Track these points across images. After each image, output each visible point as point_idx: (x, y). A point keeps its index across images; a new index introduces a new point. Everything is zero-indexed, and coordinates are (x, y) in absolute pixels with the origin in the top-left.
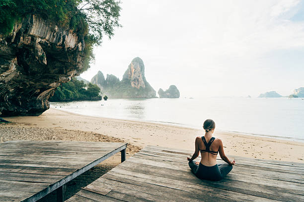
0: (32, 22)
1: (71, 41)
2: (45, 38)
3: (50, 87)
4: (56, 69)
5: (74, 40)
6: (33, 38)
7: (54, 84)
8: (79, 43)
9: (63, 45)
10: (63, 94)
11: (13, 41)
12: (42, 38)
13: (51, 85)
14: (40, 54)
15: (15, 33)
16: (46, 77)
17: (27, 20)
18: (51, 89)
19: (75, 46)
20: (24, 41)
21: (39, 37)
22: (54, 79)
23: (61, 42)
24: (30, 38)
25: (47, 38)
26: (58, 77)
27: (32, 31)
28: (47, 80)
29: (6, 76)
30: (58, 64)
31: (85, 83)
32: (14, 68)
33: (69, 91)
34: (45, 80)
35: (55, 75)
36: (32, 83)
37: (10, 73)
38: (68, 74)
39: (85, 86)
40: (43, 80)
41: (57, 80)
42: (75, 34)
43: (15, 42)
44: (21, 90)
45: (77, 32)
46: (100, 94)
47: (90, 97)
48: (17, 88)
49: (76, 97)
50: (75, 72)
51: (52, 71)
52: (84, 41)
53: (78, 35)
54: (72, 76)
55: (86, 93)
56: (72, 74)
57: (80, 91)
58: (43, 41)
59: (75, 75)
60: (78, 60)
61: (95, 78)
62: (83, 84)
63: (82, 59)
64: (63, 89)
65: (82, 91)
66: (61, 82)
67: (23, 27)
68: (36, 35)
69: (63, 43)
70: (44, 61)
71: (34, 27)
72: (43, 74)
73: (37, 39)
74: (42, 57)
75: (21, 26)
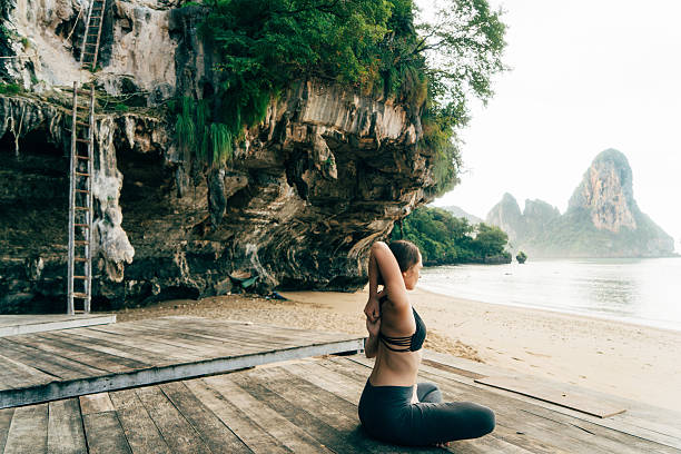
0: (305, 97)
1: (390, 124)
2: (333, 125)
3: (370, 232)
4: (375, 190)
5: (399, 121)
6: (310, 128)
7: (376, 224)
8: (408, 125)
9: (372, 133)
11: (270, 137)
12: (327, 125)
13: (371, 226)
14: (323, 158)
15: (273, 121)
16: (359, 209)
17: (297, 94)
18: (375, 235)
19: (402, 134)
20: (294, 135)
21: (322, 124)
22: (375, 212)
23: (367, 129)
24: (305, 127)
25: (338, 124)
26: (382, 207)
27: (307, 114)
28: (362, 215)
29: (279, 210)
30: (378, 180)
31: (470, 224)
32: (288, 192)
33: (434, 243)
34: (357, 215)
35: (376, 203)
36: (335, 222)
37: (285, 203)
38: (403, 199)
39: (471, 229)
40: (353, 215)
41: (380, 215)
42: (399, 108)
43: (275, 140)
44: (317, 238)
45: (404, 102)
46: (506, 248)
47: (483, 255)
48: (309, 235)
49: (451, 256)
50: (420, 193)
51: (368, 195)
52: (418, 119)
53: (405, 109)
54: (412, 203)
55: (475, 246)
56: (413, 198)
57: (458, 242)
58: (332, 130)
59: (422, 200)
60: (416, 166)
61: (495, 211)
62: (465, 225)
63: (427, 164)
64: (421, 238)
65: (463, 242)
66: (390, 219)
67: (289, 109)
68: (316, 121)
69: (372, 129)
70: (330, 173)
71: (310, 106)
72: (351, 202)
73: (319, 128)
74: (327, 165)
75: (284, 108)
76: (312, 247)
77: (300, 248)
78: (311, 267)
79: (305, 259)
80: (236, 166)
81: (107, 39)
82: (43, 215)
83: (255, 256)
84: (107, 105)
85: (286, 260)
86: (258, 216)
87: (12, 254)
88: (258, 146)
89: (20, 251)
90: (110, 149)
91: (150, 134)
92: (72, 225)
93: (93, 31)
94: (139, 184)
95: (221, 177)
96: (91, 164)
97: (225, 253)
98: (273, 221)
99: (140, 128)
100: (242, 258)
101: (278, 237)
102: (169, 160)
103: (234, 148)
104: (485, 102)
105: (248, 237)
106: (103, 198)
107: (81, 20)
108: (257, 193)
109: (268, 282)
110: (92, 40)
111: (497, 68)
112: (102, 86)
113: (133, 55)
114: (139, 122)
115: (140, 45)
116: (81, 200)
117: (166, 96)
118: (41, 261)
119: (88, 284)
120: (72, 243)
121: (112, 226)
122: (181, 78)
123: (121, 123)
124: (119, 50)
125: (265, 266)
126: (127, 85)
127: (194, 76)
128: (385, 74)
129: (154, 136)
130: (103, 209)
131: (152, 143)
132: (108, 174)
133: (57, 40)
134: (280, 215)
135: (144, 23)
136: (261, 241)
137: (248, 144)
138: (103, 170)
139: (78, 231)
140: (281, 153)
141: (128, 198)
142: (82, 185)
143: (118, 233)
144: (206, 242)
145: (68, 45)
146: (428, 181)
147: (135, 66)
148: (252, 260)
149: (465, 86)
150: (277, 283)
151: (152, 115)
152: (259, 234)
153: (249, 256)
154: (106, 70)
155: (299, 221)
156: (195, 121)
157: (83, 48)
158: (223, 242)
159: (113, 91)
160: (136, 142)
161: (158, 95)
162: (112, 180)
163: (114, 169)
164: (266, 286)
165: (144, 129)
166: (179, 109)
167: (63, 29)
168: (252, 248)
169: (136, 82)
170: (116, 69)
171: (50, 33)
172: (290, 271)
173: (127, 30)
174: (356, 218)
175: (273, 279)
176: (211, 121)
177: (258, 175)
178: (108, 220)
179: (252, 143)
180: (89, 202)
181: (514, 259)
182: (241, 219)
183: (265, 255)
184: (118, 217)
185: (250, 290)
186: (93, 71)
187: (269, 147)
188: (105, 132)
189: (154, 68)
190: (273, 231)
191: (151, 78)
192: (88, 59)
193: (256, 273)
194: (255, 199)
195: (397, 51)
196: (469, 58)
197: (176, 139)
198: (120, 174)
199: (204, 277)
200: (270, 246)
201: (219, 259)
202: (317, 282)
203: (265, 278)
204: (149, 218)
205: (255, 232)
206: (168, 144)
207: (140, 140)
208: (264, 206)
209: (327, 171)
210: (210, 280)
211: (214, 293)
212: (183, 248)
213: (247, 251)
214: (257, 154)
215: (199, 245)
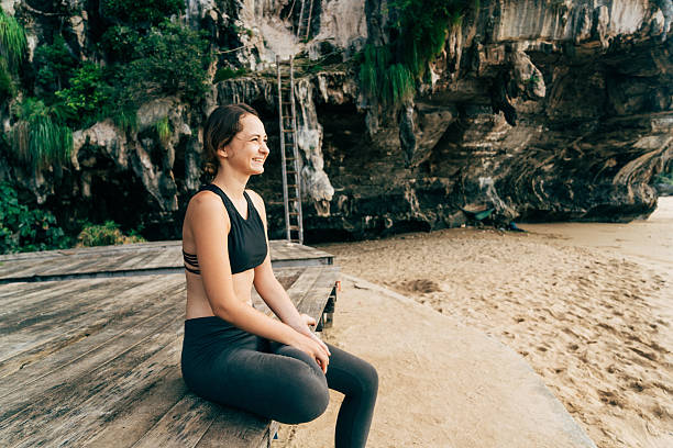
0: (497, 13)
1: (623, 17)
2: (538, 36)
5: (637, 10)
6: (509, 46)
8: (653, 10)
9: (594, 34)
12: (530, 39)
14: (525, 77)
15: (459, 50)
16: (615, 127)
17: (488, 13)
18: (649, 155)
19: (644, 24)
20: (487, 59)
21: (524, 39)
23: (586, 31)
24: (502, 47)
25: (544, 33)
27: (502, 31)
32: (500, 119)
34: (613, 133)
35: (636, 116)
36: (586, 145)
41: (645, 130)
44: (568, 166)
48: (558, 162)
51: (622, 109)
58: (537, 43)
66: (660, 133)
67: (478, 32)
68: (514, 36)
69: (594, 31)
70: (537, 92)
71: (504, 21)
72: (601, 120)
73: (520, 44)
74: (532, 84)
75: (473, 31)
76: (565, 176)
77: (550, 178)
78: (564, 196)
79: (557, 190)
83: (491, 188)
85: (531, 191)
88: (449, 78)
90: (310, 105)
91: (341, 87)
92: (285, 173)
94: (348, 132)
95: (410, 118)
96: (295, 121)
97: (456, 188)
98: (501, 152)
99: (332, 83)
100: (475, 192)
101: (517, 168)
102: (359, 107)
105: (478, 171)
106: (306, 148)
108: (468, 126)
109: (506, 214)
112: (307, 54)
113: (335, 19)
114: (329, 78)
116: (289, 153)
117: (358, 49)
119: (300, 219)
120: (286, 187)
121: (315, 170)
123: (315, 82)
125: (504, 198)
126: (325, 48)
127: (380, 23)
129: (345, 88)
130: (308, 157)
131: (345, 95)
132: (310, 128)
134: (507, 145)
136: (496, 173)
138: (306, 124)
139: (289, 177)
140: (481, 81)
142: (289, 141)
143: (320, 176)
144: (434, 179)
147: (337, 28)
148: (488, 193)
150: (516, 215)
152: (491, 167)
153: (484, 189)
155: (539, 149)
156: (377, 66)
158: (451, 178)
159: (315, 56)
160: (330, 97)
161: (353, 50)
162: (314, 132)
163: (315, 123)
164: (504, 217)
165: (335, 83)
166: (363, 59)
168: (487, 181)
169: (334, 43)
172: (535, 202)
175: (512, 211)
176: (391, 63)
177: (463, 108)
178: (312, 166)
179: (442, 75)
180: (296, 153)
182: (462, 153)
183: (504, 188)
184: (320, 163)
185: (486, 222)
187: (461, 77)
188: (303, 92)
189: (349, 25)
190: (508, 162)
191: (348, 36)
192: (303, 33)
193: (491, 205)
194: (469, 132)
198: (319, 127)
199: (436, 211)
200: (508, 178)
201: (451, 194)
202: (569, 213)
203: (502, 210)
204: (370, 161)
205: (486, 165)
206: (357, 94)
207: (334, 93)
208: (482, 138)
209: (532, 90)
210: (441, 214)
211: (447, 226)
212: (413, 186)
213: (481, 184)
214: (451, 86)
215: (429, 183)
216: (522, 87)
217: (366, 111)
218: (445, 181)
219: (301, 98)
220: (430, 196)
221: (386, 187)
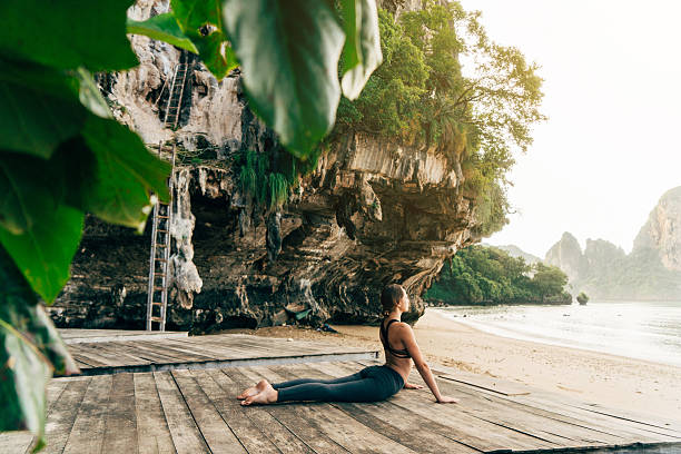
0: (353, 148)
1: (432, 170)
2: (379, 172)
3: (419, 270)
4: (422, 230)
5: (440, 167)
6: (358, 175)
7: (424, 262)
8: (449, 170)
9: (415, 179)
10: (477, 289)
11: (321, 184)
12: (373, 173)
13: (419, 264)
14: (369, 202)
15: (324, 170)
16: (406, 248)
17: (346, 146)
18: (423, 273)
19: (444, 179)
20: (343, 182)
21: (369, 172)
22: (423, 251)
23: (410, 175)
24: (353, 175)
25: (383, 171)
26: (429, 246)
27: (355, 162)
28: (409, 253)
29: (330, 248)
30: (425, 221)
31: (527, 263)
32: (339, 232)
33: (490, 282)
34: (405, 253)
35: (422, 242)
36: (384, 260)
37: (336, 242)
38: (449, 238)
39: (528, 269)
40: (401, 254)
41: (427, 254)
42: (440, 155)
43: (326, 186)
44: (367, 275)
45: (444, 150)
46: (566, 289)
47: (541, 295)
48: (360, 272)
49: (507, 295)
50: (467, 233)
51: (415, 235)
52: (459, 165)
53: (446, 156)
54: (458, 242)
55: (532, 286)
56: (459, 238)
57: (515, 282)
58: (377, 177)
59: (469, 240)
60: (460, 208)
61: (554, 249)
62: (522, 264)
63: (471, 205)
64: (476, 277)
65: (520, 282)
66: (437, 257)
67: (338, 159)
68: (363, 168)
69: (414, 176)
70: (376, 215)
71: (357, 155)
72: (399, 241)
73: (365, 175)
74: (373, 208)
75: (334, 158)
76: (363, 284)
77: (351, 284)
78: (361, 302)
79: (356, 295)
80: (291, 209)
81: (187, 103)
82: (128, 251)
83: (309, 290)
84: (185, 159)
85: (337, 295)
86: (312, 254)
87: (101, 283)
88: (311, 191)
89: (108, 281)
90: (186, 196)
91: (219, 183)
92: (153, 260)
93: (176, 96)
94: (208, 225)
95: (278, 219)
96: (170, 208)
97: (281, 287)
98: (325, 258)
99: (211, 178)
100: (297, 292)
101: (331, 273)
102: (234, 205)
103: (289, 194)
104: (525, 148)
105: (303, 273)
106: (179, 237)
107: (167, 88)
108: (310, 233)
109: (320, 315)
110: (174, 104)
111: (534, 117)
112: (181, 143)
113: (207, 115)
114: (210, 173)
115: (213, 107)
116: (161, 239)
117: (233, 150)
118: (124, 290)
119: (163, 310)
120: (152, 274)
121: (185, 260)
122: (246, 134)
123: (195, 174)
124: (196, 112)
125: (318, 300)
126: (202, 142)
127: (257, 132)
128: (427, 126)
129: (223, 185)
130: (178, 246)
131: (220, 190)
132: (183, 217)
133: (146, 105)
134: (332, 253)
135: (217, 88)
136: (315, 276)
137: (302, 190)
138: (179, 213)
139: (157, 265)
140: (331, 198)
141: (199, 237)
142: (162, 226)
143: (189, 267)
144: (264, 277)
145: (156, 109)
146: (473, 222)
147: (208, 124)
148: (306, 294)
149: (505, 133)
150: (328, 316)
151: (221, 167)
152: (313, 270)
153: (304, 290)
154: (185, 129)
155: (350, 259)
156: (257, 171)
157: (167, 111)
158: (279, 277)
159: (191, 147)
160: (207, 190)
161: (226, 149)
162: (187, 221)
163: (188, 213)
164: (318, 318)
165: (214, 178)
166: (244, 162)
167: (151, 96)
168: (306, 283)
169: (209, 139)
170: (193, 128)
171: (142, 99)
172: (341, 306)
173: (203, 95)
174: (404, 256)
175: (325, 313)
176: (271, 171)
177: (311, 217)
178: (182, 256)
179: (306, 189)
180: (168, 240)
181: (574, 300)
182: (296, 256)
183: (318, 290)
184: (190, 254)
185: (304, 322)
186: (174, 130)
187: (321, 192)
188: (183, 181)
189: (224, 126)
190: (325, 267)
191: (221, 135)
192: (171, 120)
193: (309, 307)
194: (308, 238)
195: (438, 105)
196: (509, 108)
197: (241, 187)
198: (193, 217)
199: (262, 308)
200: (323, 282)
201: (276, 293)
202: (367, 317)
203: (317, 311)
204: (215, 254)
205: (309, 269)
206: (234, 191)
207: (210, 187)
208: (317, 245)
209: (373, 213)
210: (267, 312)
211: (270, 324)
212: (245, 282)
213: (302, 286)
214: (310, 199)
215: (259, 280)
216: (365, 209)
217: (240, 209)
218: (273, 280)
219: (180, 186)
220: (259, 293)
221: (221, 280)
